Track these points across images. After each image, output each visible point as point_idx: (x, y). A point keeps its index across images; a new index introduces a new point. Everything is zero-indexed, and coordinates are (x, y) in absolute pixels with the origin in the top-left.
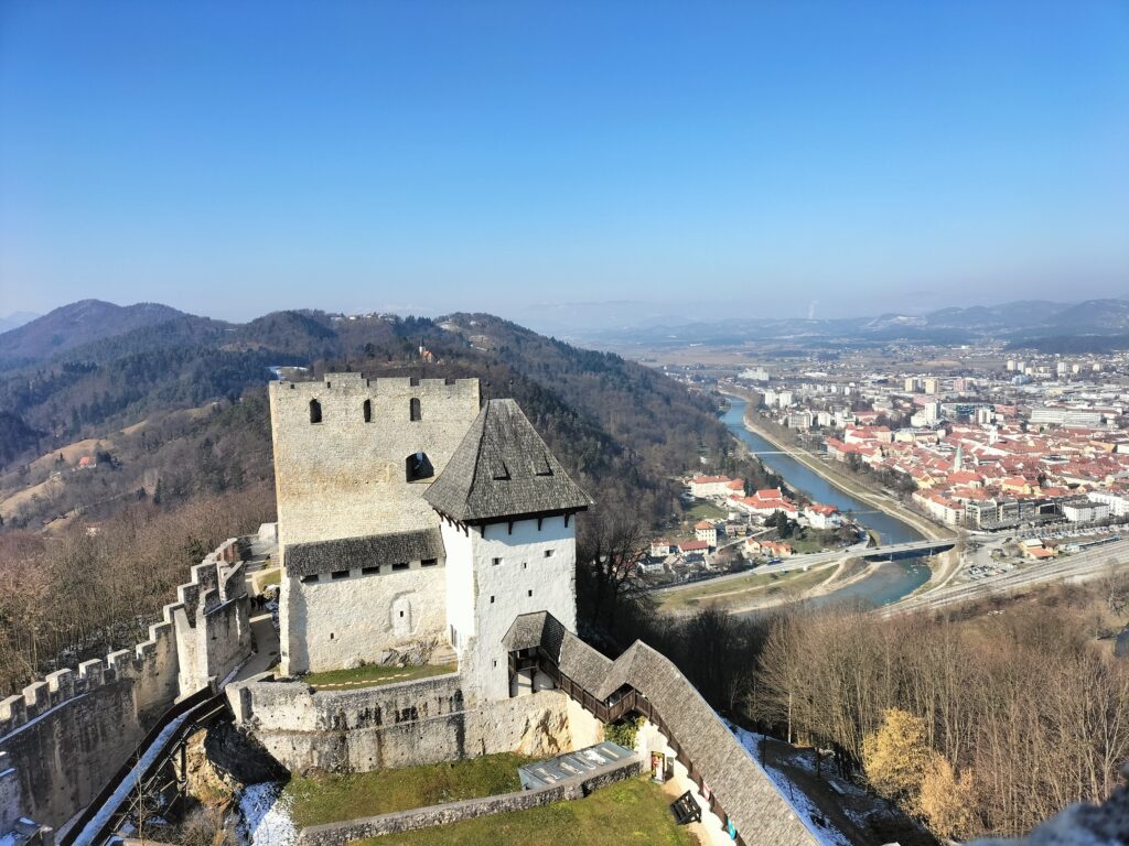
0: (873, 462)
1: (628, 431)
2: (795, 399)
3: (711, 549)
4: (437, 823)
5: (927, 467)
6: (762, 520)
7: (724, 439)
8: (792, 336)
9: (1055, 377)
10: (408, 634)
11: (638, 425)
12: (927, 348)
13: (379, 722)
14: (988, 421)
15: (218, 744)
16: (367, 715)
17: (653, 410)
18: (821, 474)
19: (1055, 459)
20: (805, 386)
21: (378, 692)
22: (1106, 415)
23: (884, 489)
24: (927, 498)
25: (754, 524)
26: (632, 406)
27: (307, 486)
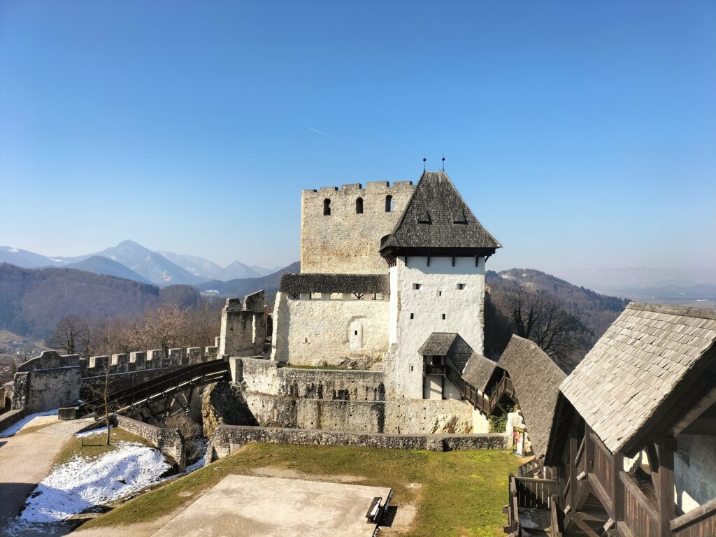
4: (316, 442)
10: (360, 349)
13: (321, 396)
15: (217, 394)
16: (312, 389)
21: (321, 372)
27: (319, 258)
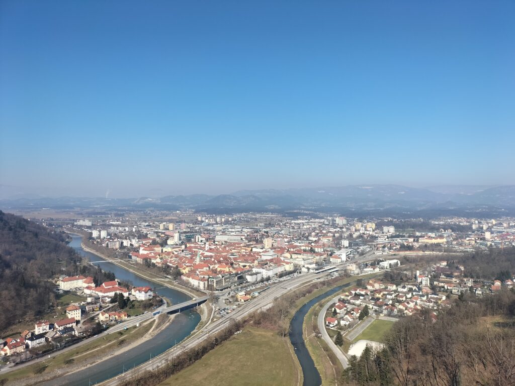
0: (157, 263)
1: (10, 254)
2: (108, 234)
3: (78, 322)
5: (183, 262)
6: (108, 300)
7: (73, 256)
8: (99, 206)
9: (217, 223)
11: (17, 250)
12: (163, 212)
14: (200, 241)
17: (27, 241)
18: (131, 270)
19: (233, 255)
20: (112, 228)
22: (242, 237)
23: (165, 275)
24: (189, 277)
25: (104, 303)
26: (12, 239)
